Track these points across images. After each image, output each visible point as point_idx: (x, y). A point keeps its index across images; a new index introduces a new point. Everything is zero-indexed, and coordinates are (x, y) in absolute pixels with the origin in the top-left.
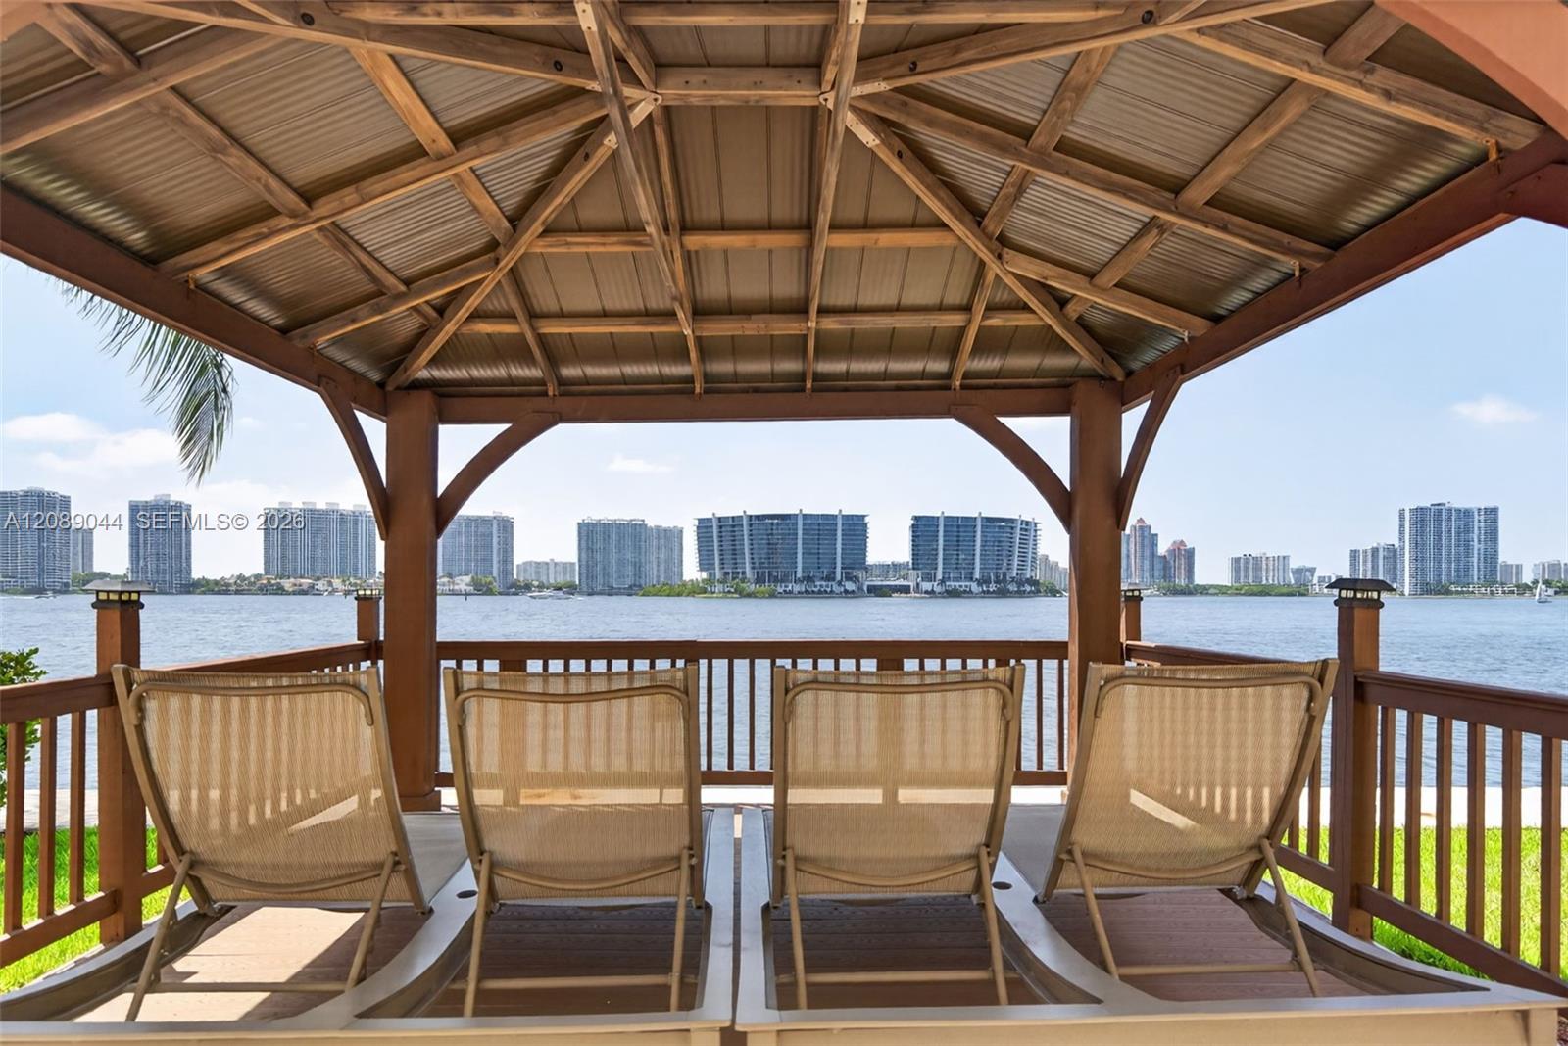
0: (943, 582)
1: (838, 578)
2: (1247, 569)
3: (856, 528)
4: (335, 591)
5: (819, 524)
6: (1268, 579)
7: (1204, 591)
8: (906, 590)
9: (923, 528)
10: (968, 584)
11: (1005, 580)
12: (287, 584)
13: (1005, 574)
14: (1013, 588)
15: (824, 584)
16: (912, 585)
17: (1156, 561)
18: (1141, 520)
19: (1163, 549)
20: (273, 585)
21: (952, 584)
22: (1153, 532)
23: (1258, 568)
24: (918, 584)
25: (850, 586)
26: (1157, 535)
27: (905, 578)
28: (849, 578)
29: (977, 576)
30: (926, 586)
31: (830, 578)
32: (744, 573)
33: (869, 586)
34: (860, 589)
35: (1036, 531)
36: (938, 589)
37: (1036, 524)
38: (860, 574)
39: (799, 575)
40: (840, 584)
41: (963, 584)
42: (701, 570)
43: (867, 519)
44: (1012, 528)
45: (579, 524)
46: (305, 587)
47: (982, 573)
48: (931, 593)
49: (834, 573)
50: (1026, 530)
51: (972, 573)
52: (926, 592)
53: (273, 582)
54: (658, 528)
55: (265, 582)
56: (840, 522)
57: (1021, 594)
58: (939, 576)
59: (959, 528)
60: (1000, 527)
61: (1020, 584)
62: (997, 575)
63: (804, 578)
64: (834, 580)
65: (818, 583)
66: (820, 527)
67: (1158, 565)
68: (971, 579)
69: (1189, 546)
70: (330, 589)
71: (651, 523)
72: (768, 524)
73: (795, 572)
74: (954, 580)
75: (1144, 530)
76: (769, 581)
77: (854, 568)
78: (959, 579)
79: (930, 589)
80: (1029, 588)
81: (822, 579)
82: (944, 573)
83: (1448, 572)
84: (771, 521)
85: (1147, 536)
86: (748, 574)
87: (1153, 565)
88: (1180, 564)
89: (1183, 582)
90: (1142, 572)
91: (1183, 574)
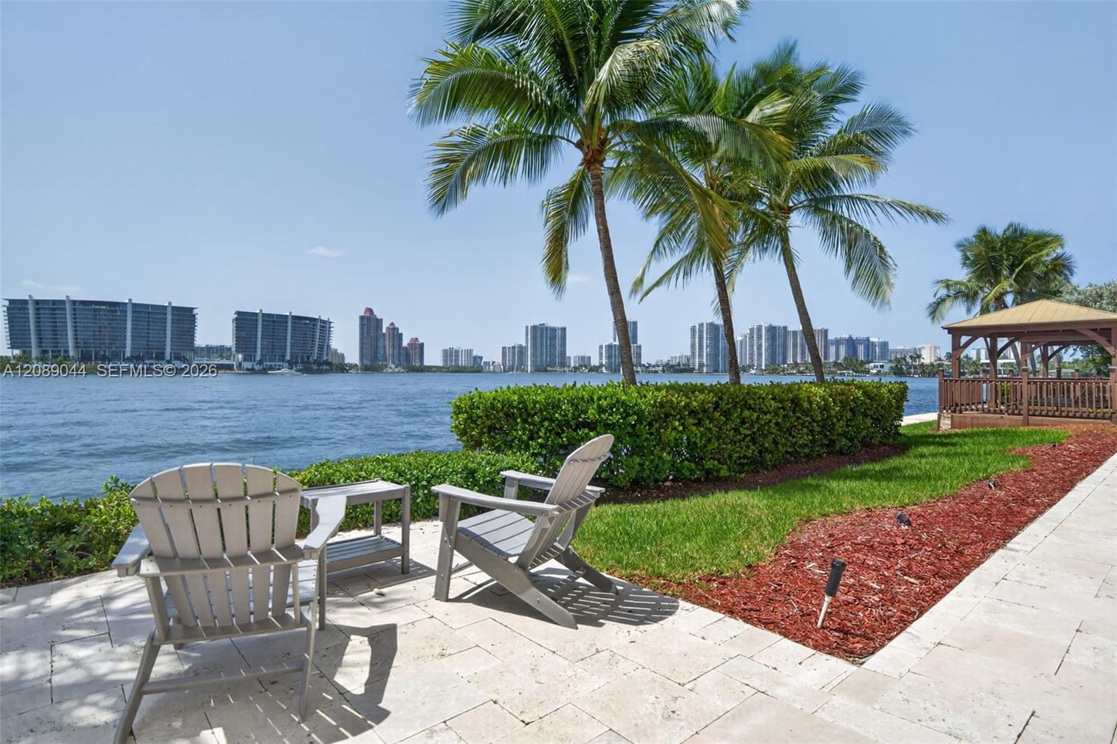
0: (260, 362)
1: (168, 357)
2: (451, 356)
3: (185, 318)
5: (149, 313)
6: (463, 361)
7: (430, 369)
8: (230, 367)
9: (244, 322)
10: (281, 364)
11: (308, 362)
13: (308, 357)
14: (315, 367)
15: (153, 362)
16: (235, 363)
17: (401, 350)
18: (392, 324)
19: (405, 343)
21: (269, 363)
22: (400, 332)
23: (457, 356)
24: (240, 364)
25: (179, 364)
26: (402, 334)
27: (228, 358)
28: (178, 358)
29: (288, 357)
30: (248, 365)
31: (160, 357)
32: (66, 351)
33: (197, 364)
35: (330, 328)
36: (257, 367)
37: (330, 323)
38: (188, 355)
39: (128, 354)
40: (169, 362)
41: (277, 363)
42: (13, 347)
43: (195, 311)
44: (314, 325)
47: (292, 356)
48: (252, 371)
49: (163, 353)
50: (324, 327)
51: (284, 356)
52: (248, 369)
56: (169, 312)
57: (320, 372)
58: (258, 358)
59: (275, 322)
60: (305, 324)
61: (320, 364)
62: (302, 358)
63: (132, 357)
64: (163, 359)
65: (148, 362)
66: (148, 315)
67: (403, 353)
68: (283, 361)
69: (421, 341)
72: (95, 310)
73: (124, 352)
74: (270, 361)
75: (394, 330)
76: (96, 360)
77: (183, 350)
78: (274, 360)
79: (250, 367)
80: (325, 367)
81: (152, 358)
82: (262, 355)
83: (546, 360)
84: (97, 307)
85: (395, 334)
86: (71, 353)
87: (399, 353)
88: (416, 353)
89: (417, 364)
90: (393, 357)
91: (417, 357)
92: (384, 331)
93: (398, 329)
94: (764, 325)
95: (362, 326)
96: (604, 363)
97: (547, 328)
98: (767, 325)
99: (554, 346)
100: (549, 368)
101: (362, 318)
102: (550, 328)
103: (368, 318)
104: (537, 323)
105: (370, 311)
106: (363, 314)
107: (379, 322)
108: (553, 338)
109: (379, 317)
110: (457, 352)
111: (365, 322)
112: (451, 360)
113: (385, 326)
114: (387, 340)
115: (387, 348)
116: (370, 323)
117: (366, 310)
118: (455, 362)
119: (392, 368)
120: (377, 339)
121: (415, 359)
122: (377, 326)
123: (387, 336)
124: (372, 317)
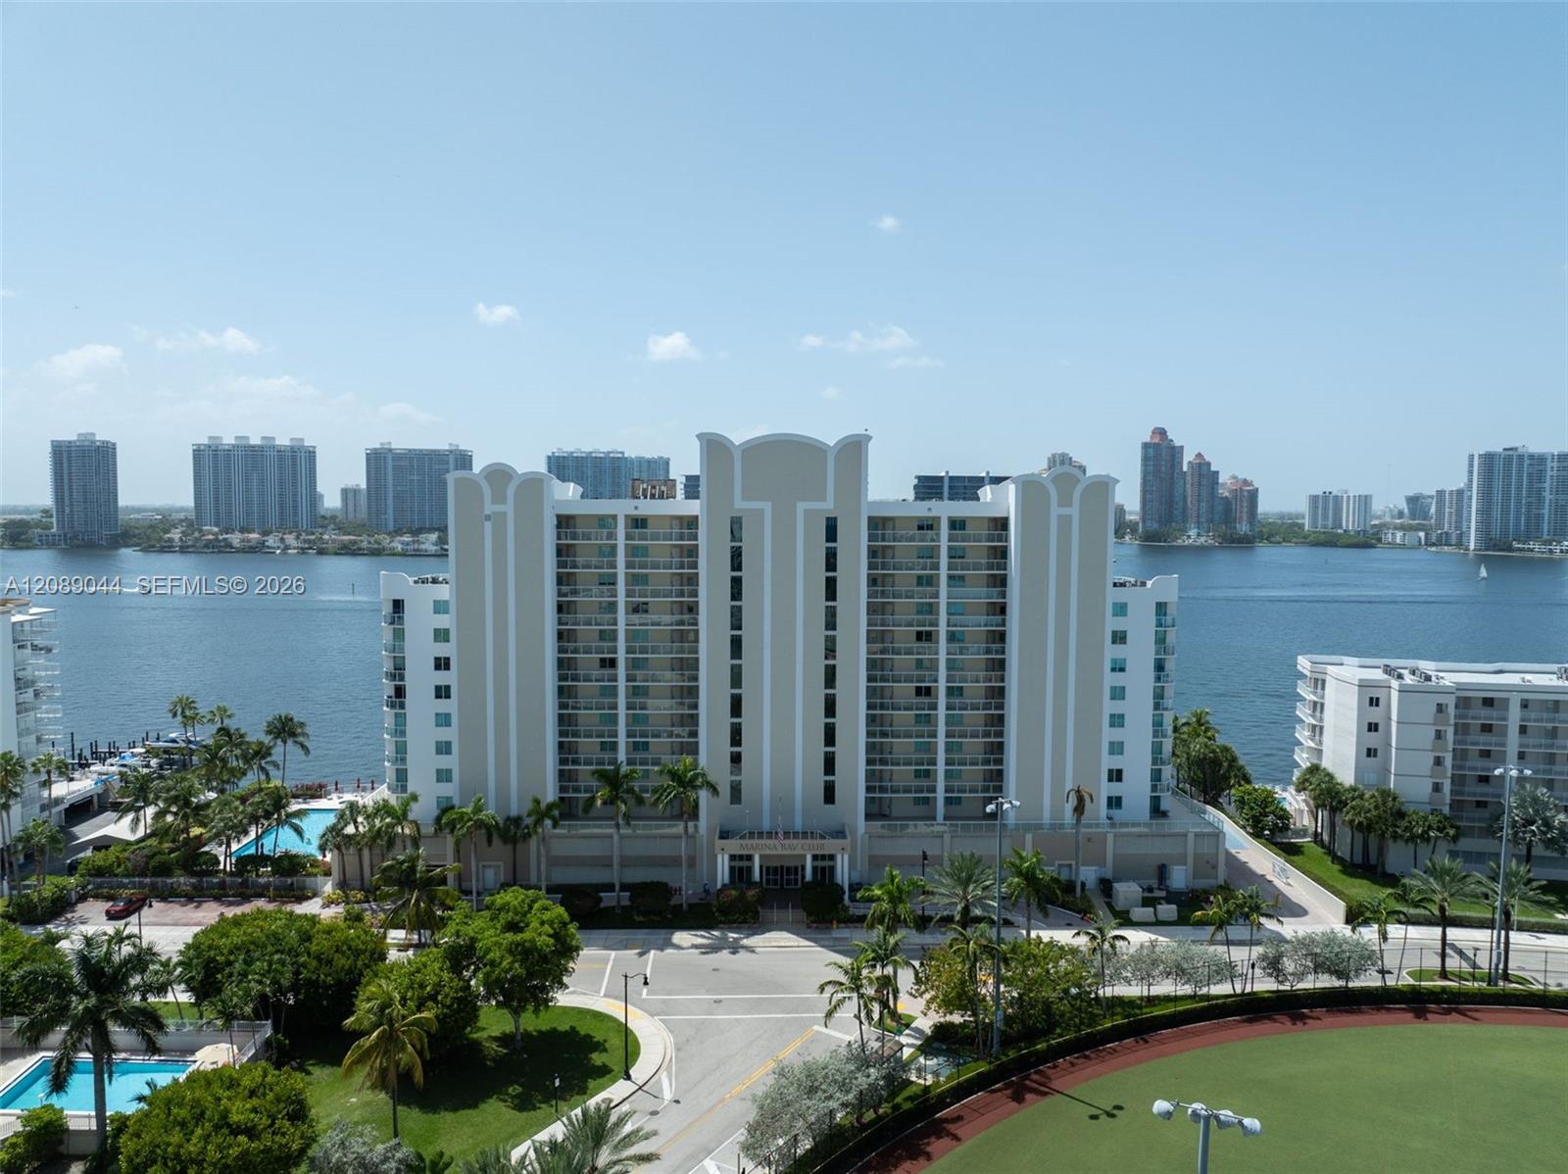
2: (1325, 509)
4: (287, 548)
6: (1349, 522)
9: (927, 488)
12: (235, 538)
17: (1216, 504)
18: (1199, 455)
19: (1223, 489)
20: (220, 541)
22: (1213, 468)
23: (1337, 510)
26: (1217, 472)
45: (549, 457)
46: (253, 543)
53: (221, 537)
54: (640, 460)
55: (211, 537)
59: (967, 487)
67: (1218, 506)
69: (1253, 485)
70: (282, 546)
71: (631, 453)
75: (1202, 468)
83: (1517, 524)
85: (1204, 473)
87: (1212, 509)
88: (1242, 506)
89: (1243, 528)
90: (1198, 517)
91: (1245, 518)
92: (1185, 469)
93: (1209, 464)
95: (1145, 459)
97: (1520, 457)
99: (1540, 491)
100: (1517, 545)
101: (1146, 446)
102: (1531, 457)
103: (1157, 446)
105: (1161, 432)
106: (1148, 440)
107: (1175, 453)
108: (1538, 476)
109: (1177, 443)
110: (1337, 500)
111: (1151, 451)
112: (1325, 517)
113: (1188, 457)
114: (1188, 486)
115: (1189, 499)
116: (1160, 456)
117: (1154, 432)
118: (1334, 521)
119: (1193, 536)
120: (1172, 484)
121: (1241, 518)
122: (1173, 460)
123: (1189, 478)
124: (1164, 444)
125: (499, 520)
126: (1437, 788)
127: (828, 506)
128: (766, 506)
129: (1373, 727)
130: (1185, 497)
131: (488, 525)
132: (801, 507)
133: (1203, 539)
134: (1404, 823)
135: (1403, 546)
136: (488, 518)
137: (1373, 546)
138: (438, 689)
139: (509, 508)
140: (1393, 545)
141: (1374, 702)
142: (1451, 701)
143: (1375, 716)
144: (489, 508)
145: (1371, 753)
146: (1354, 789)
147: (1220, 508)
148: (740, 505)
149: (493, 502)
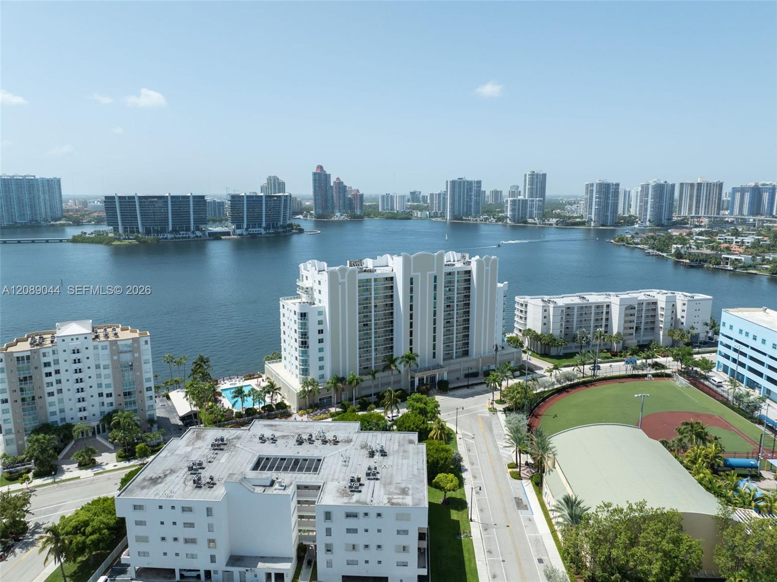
0: (246, 229)
1: (192, 228)
2: (387, 201)
3: (200, 202)
6: (397, 208)
8: (228, 234)
9: (236, 202)
10: (259, 229)
11: (277, 227)
13: (277, 224)
15: (184, 232)
16: (231, 231)
17: (346, 200)
18: (338, 179)
19: (349, 194)
21: (252, 230)
23: (392, 202)
24: (234, 231)
25: (198, 233)
26: (346, 186)
27: (227, 227)
28: (198, 229)
29: (264, 225)
31: (188, 229)
32: (137, 228)
33: (209, 233)
34: (204, 234)
36: (245, 233)
38: (203, 226)
39: (170, 229)
40: (193, 232)
41: (257, 229)
42: (109, 225)
43: (206, 198)
44: (280, 201)
47: (266, 223)
48: (242, 236)
49: (189, 227)
51: (261, 224)
52: (239, 235)
56: (191, 200)
57: (285, 232)
58: (245, 226)
59: (254, 201)
60: (274, 200)
61: (284, 227)
62: (273, 224)
63: (173, 230)
64: (189, 230)
65: (181, 233)
66: (180, 201)
68: (261, 227)
69: (361, 193)
72: (150, 202)
73: (168, 227)
74: (253, 228)
75: (339, 183)
76: (153, 233)
77: (201, 224)
78: (255, 228)
79: (240, 233)
80: (288, 229)
81: (183, 230)
82: (247, 224)
83: (463, 209)
84: (152, 200)
85: (341, 186)
86: (141, 230)
87: (344, 202)
88: (357, 202)
89: (358, 212)
90: (339, 207)
91: (358, 206)
92: (332, 184)
93: (343, 183)
94: (652, 183)
95: (315, 180)
96: (508, 216)
97: (464, 182)
98: (653, 184)
99: (471, 196)
100: (464, 218)
101: (314, 174)
102: (468, 182)
103: (319, 174)
104: (456, 179)
105: (320, 167)
106: (315, 171)
107: (327, 177)
108: (470, 190)
109: (328, 173)
110: (392, 197)
111: (317, 177)
112: (387, 205)
113: (333, 180)
114: (334, 192)
115: (335, 199)
116: (321, 178)
117: (317, 167)
118: (391, 206)
119: (338, 216)
120: (326, 192)
121: (357, 207)
122: (326, 181)
123: (334, 189)
124: (323, 173)
125: (343, 284)
126: (561, 331)
127: (434, 272)
128: (419, 274)
129: (545, 317)
130: (333, 197)
131: (340, 286)
132: (428, 273)
133: (343, 217)
134: (556, 342)
135: (421, 218)
136: (340, 284)
137: (411, 219)
138: (319, 340)
139: (346, 280)
140: (418, 218)
141: (545, 311)
142: (564, 309)
143: (546, 314)
144: (340, 280)
145: (545, 324)
146: (542, 335)
147: (347, 202)
148: (413, 274)
149: (342, 279)
